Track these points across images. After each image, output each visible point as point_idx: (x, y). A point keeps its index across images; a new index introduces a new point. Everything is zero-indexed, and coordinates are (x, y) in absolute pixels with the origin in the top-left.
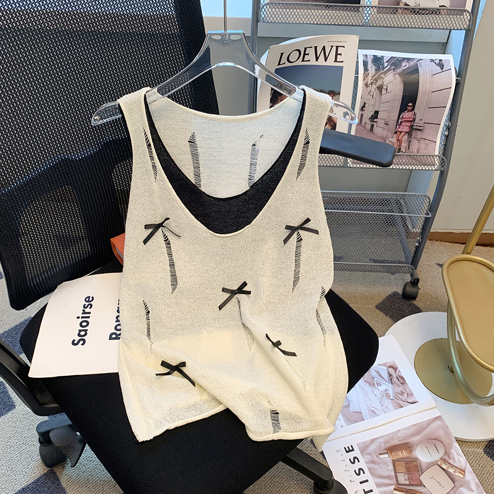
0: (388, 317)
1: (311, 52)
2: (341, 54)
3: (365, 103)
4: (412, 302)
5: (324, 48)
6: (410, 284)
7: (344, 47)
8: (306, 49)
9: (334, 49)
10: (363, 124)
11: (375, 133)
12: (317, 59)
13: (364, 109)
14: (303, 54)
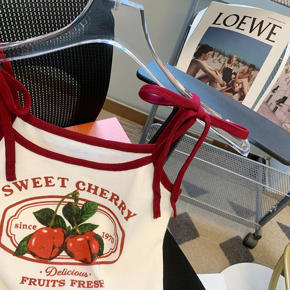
0: (226, 258)
1: (249, 22)
2: (275, 34)
3: (278, 87)
4: (249, 249)
5: (262, 23)
6: (253, 236)
7: (281, 28)
8: (245, 17)
9: (271, 26)
10: (269, 103)
11: (276, 115)
12: (251, 30)
13: (275, 91)
14: (240, 21)
